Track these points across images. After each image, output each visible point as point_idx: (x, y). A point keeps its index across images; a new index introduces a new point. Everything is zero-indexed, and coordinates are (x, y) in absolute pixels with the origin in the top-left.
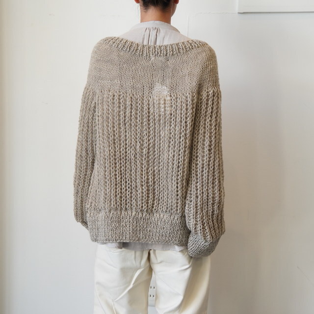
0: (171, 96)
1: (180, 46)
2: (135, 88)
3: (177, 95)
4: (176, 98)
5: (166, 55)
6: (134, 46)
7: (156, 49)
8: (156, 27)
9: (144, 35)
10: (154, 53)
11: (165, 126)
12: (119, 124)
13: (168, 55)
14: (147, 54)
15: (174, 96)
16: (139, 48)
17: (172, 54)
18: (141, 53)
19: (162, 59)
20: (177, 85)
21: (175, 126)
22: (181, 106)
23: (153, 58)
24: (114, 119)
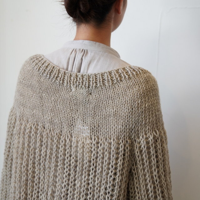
0: (91, 139)
1: (106, 76)
2: (53, 124)
3: (98, 139)
4: (98, 143)
5: (89, 87)
6: (55, 72)
7: (78, 79)
8: (84, 49)
9: (69, 59)
10: (75, 83)
11: (82, 174)
12: (34, 163)
13: (91, 87)
14: (67, 83)
15: (95, 139)
16: (60, 75)
17: (96, 87)
18: (61, 82)
19: (84, 91)
20: (99, 126)
21: (95, 176)
22: (103, 153)
23: (73, 90)
24: (29, 156)
